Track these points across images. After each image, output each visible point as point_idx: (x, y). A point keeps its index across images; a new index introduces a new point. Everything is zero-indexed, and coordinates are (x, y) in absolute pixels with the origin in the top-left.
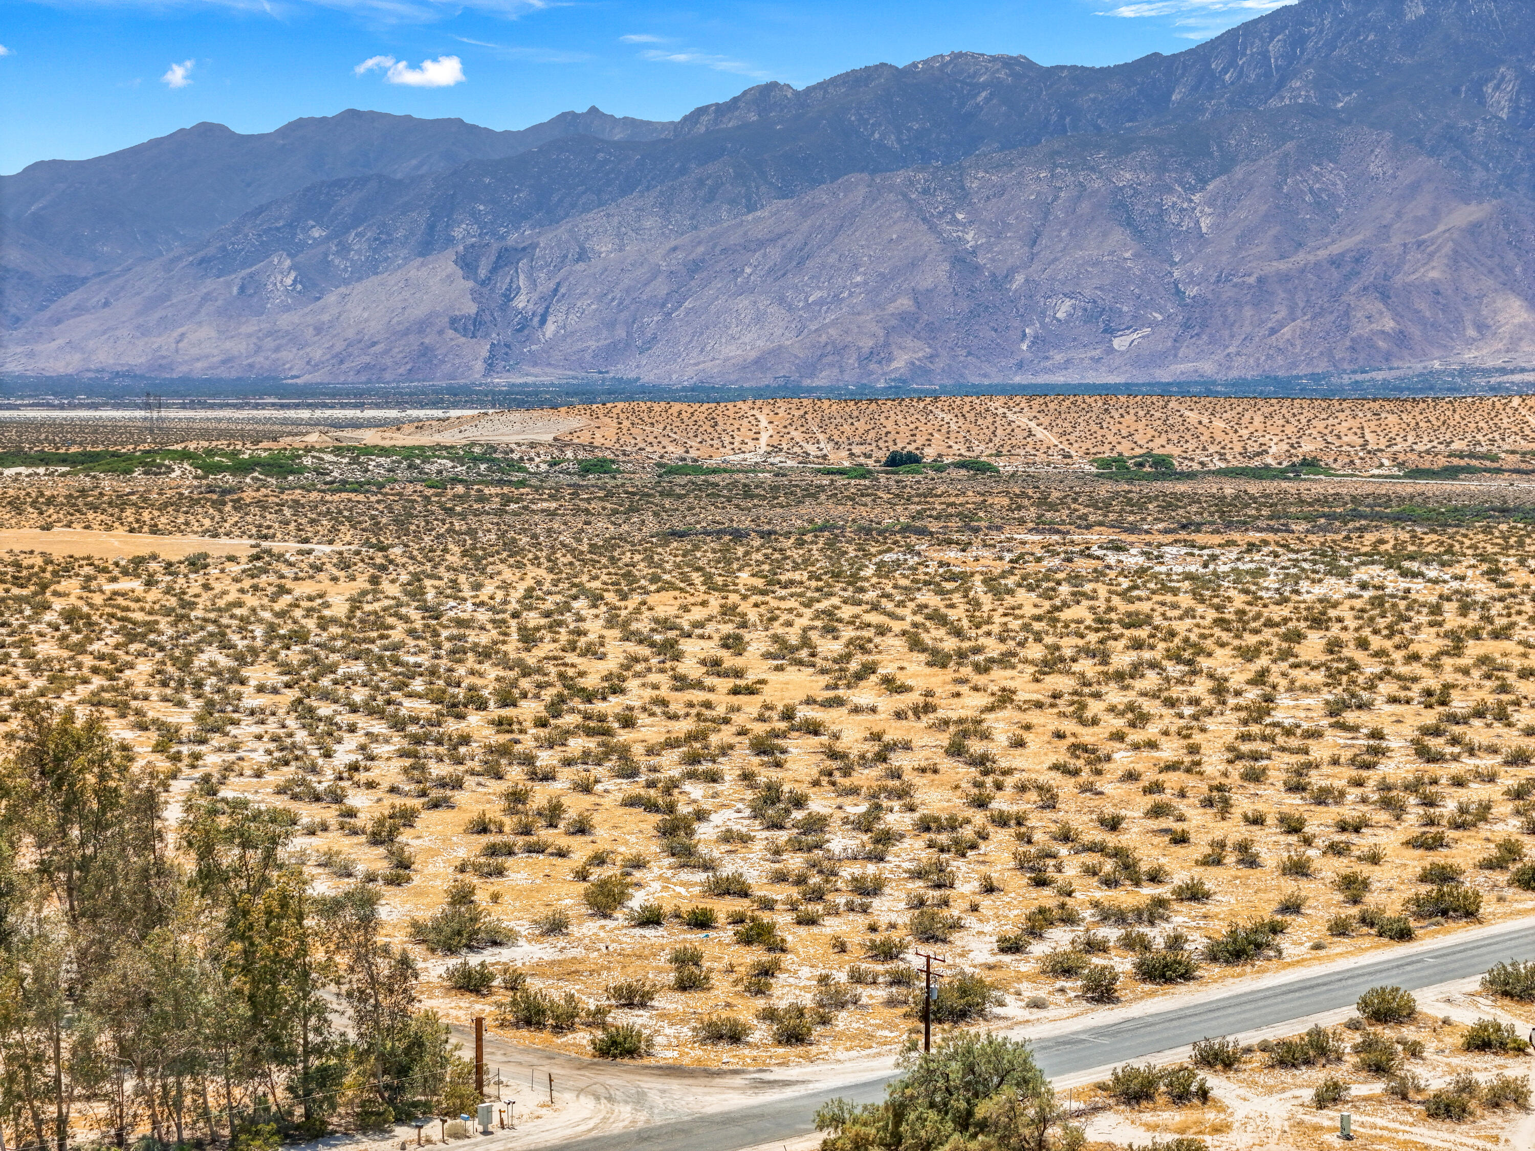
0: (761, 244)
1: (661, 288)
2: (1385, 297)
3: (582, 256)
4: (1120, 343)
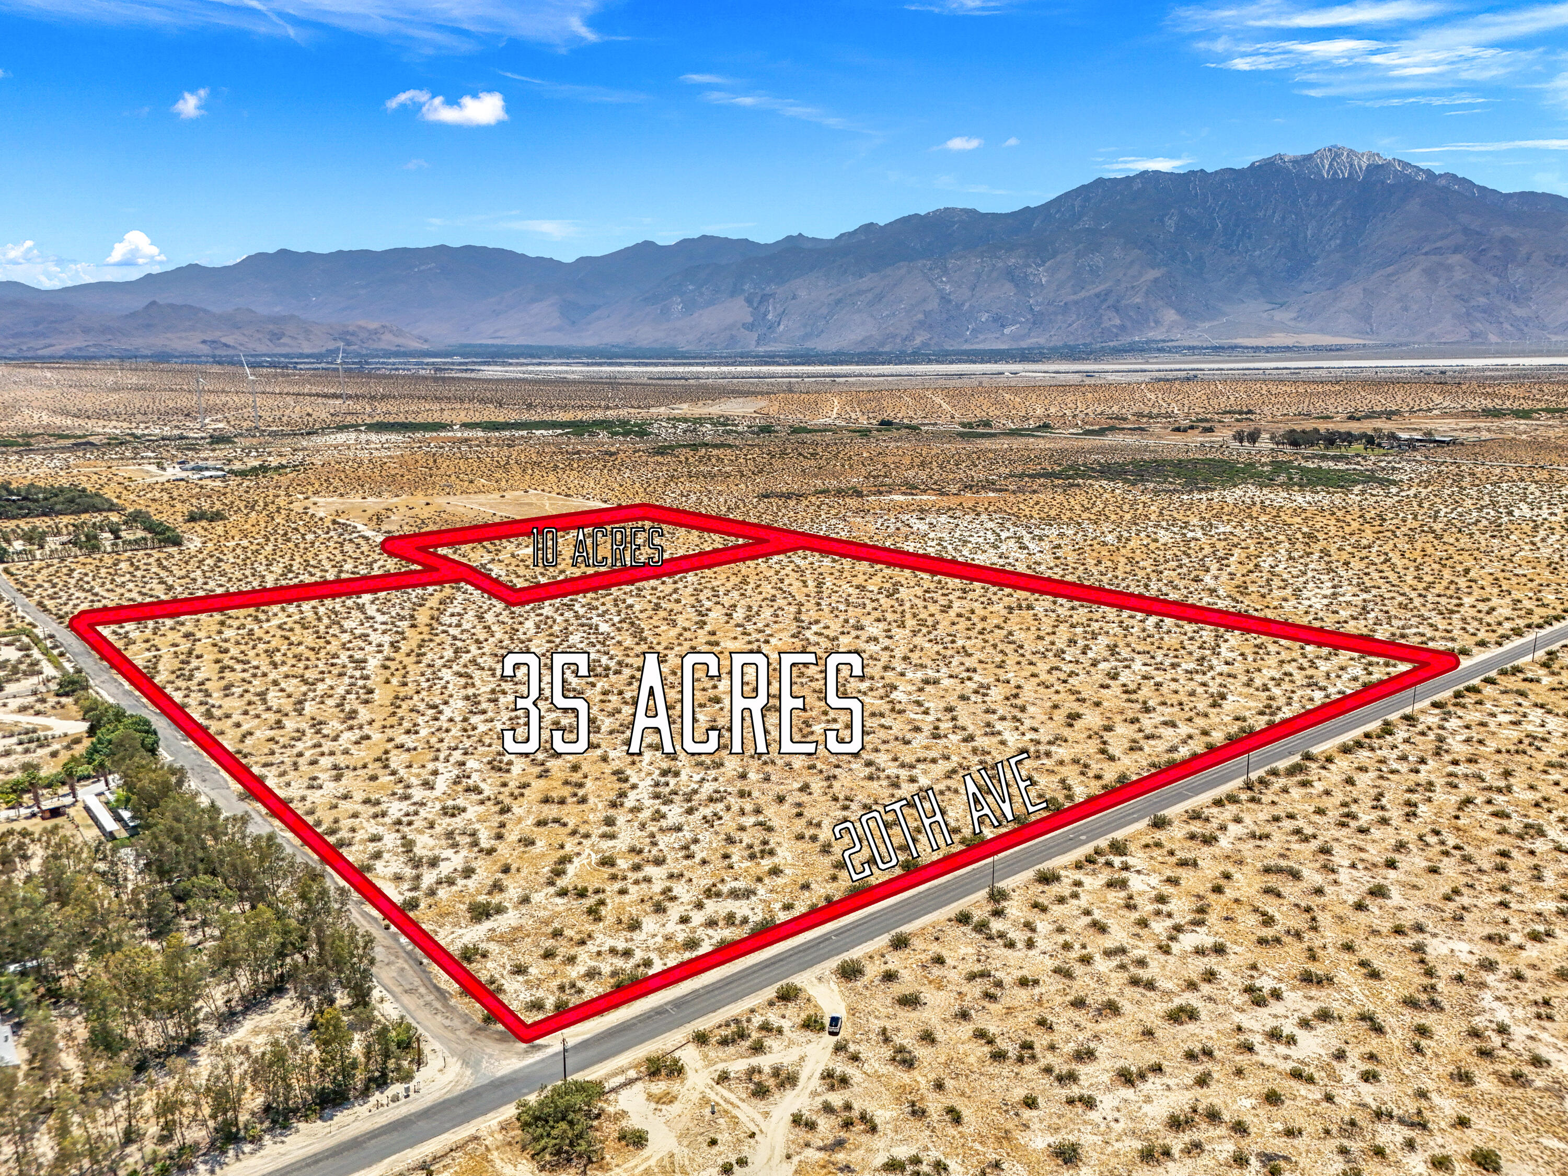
0: (865, 292)
1: (824, 311)
2: (1117, 310)
3: (794, 298)
4: (1007, 331)
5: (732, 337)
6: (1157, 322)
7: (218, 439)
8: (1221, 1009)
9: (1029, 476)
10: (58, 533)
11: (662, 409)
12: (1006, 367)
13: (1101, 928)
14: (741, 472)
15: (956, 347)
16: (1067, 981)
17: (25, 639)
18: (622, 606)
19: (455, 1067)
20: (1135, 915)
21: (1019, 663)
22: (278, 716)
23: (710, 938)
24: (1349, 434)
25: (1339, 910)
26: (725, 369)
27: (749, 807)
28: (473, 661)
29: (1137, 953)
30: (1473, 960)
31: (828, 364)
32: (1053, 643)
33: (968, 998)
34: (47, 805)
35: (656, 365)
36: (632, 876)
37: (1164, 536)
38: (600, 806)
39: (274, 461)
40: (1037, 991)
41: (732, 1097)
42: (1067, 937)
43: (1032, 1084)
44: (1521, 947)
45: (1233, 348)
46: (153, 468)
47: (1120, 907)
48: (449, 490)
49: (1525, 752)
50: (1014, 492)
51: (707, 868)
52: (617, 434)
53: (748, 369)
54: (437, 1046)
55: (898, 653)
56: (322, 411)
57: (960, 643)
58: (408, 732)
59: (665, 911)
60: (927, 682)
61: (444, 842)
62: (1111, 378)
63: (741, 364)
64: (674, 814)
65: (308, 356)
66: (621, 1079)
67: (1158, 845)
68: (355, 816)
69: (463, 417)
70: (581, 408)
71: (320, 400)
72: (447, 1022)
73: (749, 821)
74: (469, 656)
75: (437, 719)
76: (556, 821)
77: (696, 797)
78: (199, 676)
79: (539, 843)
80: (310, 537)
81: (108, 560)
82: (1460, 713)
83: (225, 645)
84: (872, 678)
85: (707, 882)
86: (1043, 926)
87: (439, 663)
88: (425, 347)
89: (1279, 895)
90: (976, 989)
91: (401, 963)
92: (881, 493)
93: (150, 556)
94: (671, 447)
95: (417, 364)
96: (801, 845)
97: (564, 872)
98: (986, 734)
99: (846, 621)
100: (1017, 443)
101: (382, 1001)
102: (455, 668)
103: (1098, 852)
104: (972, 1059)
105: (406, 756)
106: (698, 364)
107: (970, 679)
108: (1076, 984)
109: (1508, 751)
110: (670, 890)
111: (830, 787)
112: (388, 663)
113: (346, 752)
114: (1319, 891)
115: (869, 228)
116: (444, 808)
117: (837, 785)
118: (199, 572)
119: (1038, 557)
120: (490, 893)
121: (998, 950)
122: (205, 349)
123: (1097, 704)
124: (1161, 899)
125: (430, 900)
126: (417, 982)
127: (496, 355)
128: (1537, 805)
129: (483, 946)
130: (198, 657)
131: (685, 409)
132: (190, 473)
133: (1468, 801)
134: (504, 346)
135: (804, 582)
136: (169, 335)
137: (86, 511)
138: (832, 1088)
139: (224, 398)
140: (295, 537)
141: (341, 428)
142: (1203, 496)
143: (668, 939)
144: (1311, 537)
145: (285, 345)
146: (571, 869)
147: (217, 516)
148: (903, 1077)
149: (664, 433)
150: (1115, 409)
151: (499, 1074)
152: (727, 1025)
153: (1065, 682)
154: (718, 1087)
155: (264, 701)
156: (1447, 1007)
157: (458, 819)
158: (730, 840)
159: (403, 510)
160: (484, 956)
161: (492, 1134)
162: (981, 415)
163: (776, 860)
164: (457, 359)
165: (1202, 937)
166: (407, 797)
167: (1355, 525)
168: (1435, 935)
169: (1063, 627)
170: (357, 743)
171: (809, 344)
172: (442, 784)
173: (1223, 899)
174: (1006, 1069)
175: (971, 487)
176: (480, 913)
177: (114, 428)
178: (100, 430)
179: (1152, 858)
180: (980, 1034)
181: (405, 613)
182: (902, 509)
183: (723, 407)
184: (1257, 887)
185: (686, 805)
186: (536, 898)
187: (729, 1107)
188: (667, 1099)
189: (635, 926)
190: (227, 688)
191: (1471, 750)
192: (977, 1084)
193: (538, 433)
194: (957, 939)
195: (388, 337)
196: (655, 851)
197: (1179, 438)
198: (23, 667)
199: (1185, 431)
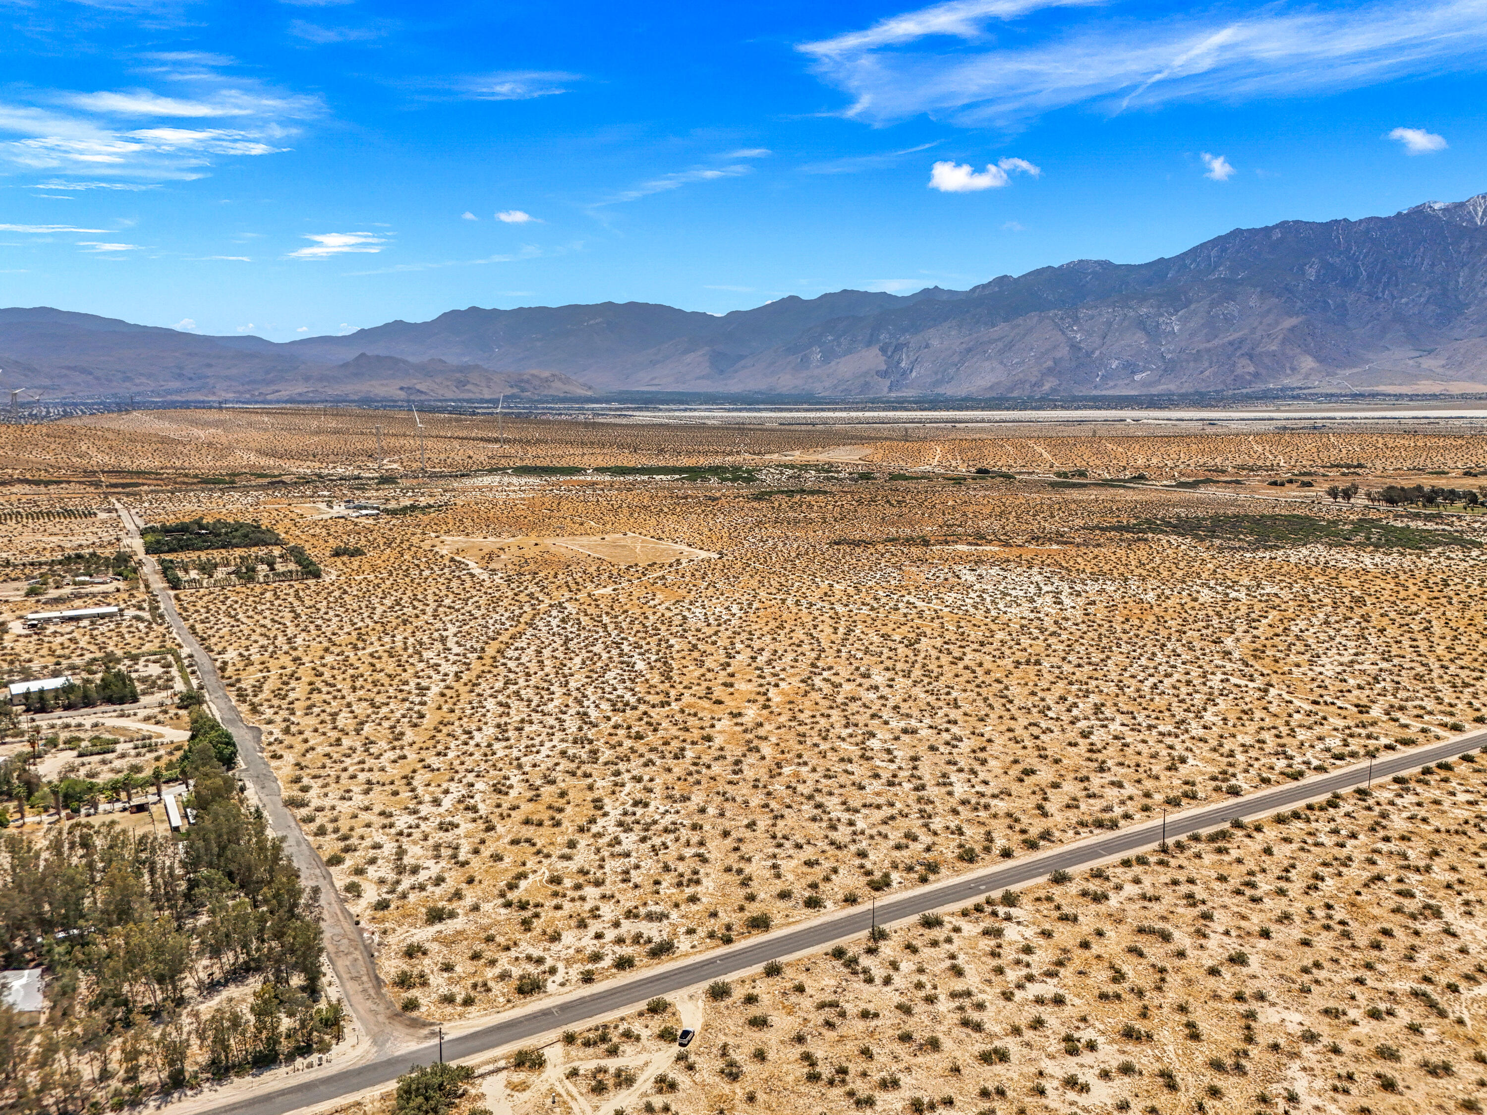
0: (996, 340)
1: (956, 358)
2: (1251, 358)
3: (927, 346)
4: (1136, 378)
5: (867, 383)
6: (1293, 369)
7: (387, 480)
8: (1034, 1054)
9: (1101, 529)
10: (227, 565)
11: (775, 456)
12: (1128, 414)
13: (958, 972)
14: (824, 519)
15: (1085, 392)
16: (904, 1017)
17: (170, 658)
18: (664, 645)
19: (366, 1044)
20: (996, 962)
21: (1001, 717)
22: (340, 735)
23: (614, 953)
24: (1452, 492)
25: (1191, 973)
26: (854, 414)
27: (695, 839)
28: (517, 693)
29: (981, 997)
30: (1297, 1030)
31: (954, 409)
32: (1043, 700)
33: (811, 1024)
34: (136, 801)
35: (791, 410)
36: (570, 894)
37: (1205, 596)
38: (570, 830)
39: (423, 501)
40: (874, 1023)
41: (574, 1091)
42: (923, 978)
43: (832, 1105)
44: (1354, 1023)
45: (1373, 395)
46: (323, 506)
47: (985, 955)
48: (559, 531)
49: (1465, 833)
50: (1078, 545)
51: (637, 892)
52: (727, 479)
53: (876, 414)
54: (357, 1024)
55: (891, 703)
56: (481, 454)
57: (954, 694)
58: (439, 754)
59: (586, 926)
60: (905, 731)
61: (430, 853)
62: (1233, 426)
63: (871, 410)
64: (629, 841)
65: (487, 401)
66: (491, 1067)
67: (1049, 899)
68: (368, 825)
69: (600, 462)
70: (706, 453)
71: (481, 444)
72: (374, 1007)
73: (688, 852)
74: (515, 687)
75: (466, 744)
76: (528, 841)
77: (654, 827)
78: (292, 696)
79: (507, 860)
80: (426, 573)
81: (258, 589)
82: (1419, 789)
83: (321, 669)
84: (856, 725)
85: (630, 905)
86: (907, 965)
87: (486, 694)
88: (589, 393)
89: (1141, 955)
90: (818, 1018)
91: (357, 954)
92: (947, 543)
93: (291, 586)
94: (771, 493)
95: (579, 409)
96: (728, 877)
97: (517, 887)
98: (938, 784)
99: (857, 669)
100: (1105, 494)
101: (330, 984)
102: (500, 697)
103: (989, 902)
104: (790, 1078)
105: (429, 776)
106: (829, 410)
107: (947, 730)
108: (911, 1021)
109: (1448, 831)
110: (598, 909)
111: (774, 825)
112: (446, 691)
113: (382, 769)
114: (1181, 954)
115: (1003, 280)
116: (441, 823)
117: (781, 823)
118: (325, 603)
119: (1068, 614)
120: (450, 900)
121: (857, 984)
122: (402, 395)
123: (1057, 761)
124: (1028, 950)
125: (400, 903)
126: (363, 971)
127: (648, 401)
128: (1449, 886)
129: (427, 945)
130: (298, 679)
131: (797, 456)
132: (350, 511)
133: (1379, 878)
134: (658, 393)
135: (836, 629)
136: (374, 383)
137: (256, 545)
138: (660, 1091)
139: (402, 441)
140: (414, 572)
141: (492, 471)
142: (1267, 554)
143: (578, 951)
144: (1359, 601)
145: (469, 391)
146: (523, 884)
147: (357, 552)
148: (725, 1087)
149: (768, 479)
150: (1218, 460)
151: (397, 1054)
152: (597, 1029)
153: (1037, 738)
154: (567, 1082)
155: (334, 721)
156: (1251, 1073)
157: (449, 834)
158: (667, 868)
159: (514, 549)
160: (425, 953)
161: (372, 1102)
162: (1080, 464)
163: (699, 889)
164: (615, 405)
165: (1049, 988)
166: (415, 812)
167: (1413, 589)
168: (1273, 1004)
169: (1061, 684)
170: (394, 761)
171: (941, 390)
172: (447, 802)
173: (1087, 953)
174: (815, 1090)
175: (1038, 538)
176: (436, 916)
177: (305, 468)
178: (294, 470)
179: (1038, 911)
180: (807, 1057)
181: (478, 646)
182: (961, 559)
183: (832, 454)
184: (1124, 945)
185: (643, 834)
186: (485, 907)
187: (569, 1099)
188: (523, 1087)
189: (555, 938)
190: (309, 707)
191: (1411, 827)
192: (784, 1100)
193: (658, 477)
194: (824, 971)
195: (557, 384)
196: (599, 874)
197: (1274, 492)
198: (159, 682)
199: (1282, 484)
